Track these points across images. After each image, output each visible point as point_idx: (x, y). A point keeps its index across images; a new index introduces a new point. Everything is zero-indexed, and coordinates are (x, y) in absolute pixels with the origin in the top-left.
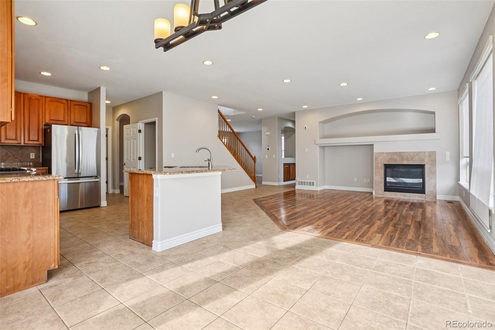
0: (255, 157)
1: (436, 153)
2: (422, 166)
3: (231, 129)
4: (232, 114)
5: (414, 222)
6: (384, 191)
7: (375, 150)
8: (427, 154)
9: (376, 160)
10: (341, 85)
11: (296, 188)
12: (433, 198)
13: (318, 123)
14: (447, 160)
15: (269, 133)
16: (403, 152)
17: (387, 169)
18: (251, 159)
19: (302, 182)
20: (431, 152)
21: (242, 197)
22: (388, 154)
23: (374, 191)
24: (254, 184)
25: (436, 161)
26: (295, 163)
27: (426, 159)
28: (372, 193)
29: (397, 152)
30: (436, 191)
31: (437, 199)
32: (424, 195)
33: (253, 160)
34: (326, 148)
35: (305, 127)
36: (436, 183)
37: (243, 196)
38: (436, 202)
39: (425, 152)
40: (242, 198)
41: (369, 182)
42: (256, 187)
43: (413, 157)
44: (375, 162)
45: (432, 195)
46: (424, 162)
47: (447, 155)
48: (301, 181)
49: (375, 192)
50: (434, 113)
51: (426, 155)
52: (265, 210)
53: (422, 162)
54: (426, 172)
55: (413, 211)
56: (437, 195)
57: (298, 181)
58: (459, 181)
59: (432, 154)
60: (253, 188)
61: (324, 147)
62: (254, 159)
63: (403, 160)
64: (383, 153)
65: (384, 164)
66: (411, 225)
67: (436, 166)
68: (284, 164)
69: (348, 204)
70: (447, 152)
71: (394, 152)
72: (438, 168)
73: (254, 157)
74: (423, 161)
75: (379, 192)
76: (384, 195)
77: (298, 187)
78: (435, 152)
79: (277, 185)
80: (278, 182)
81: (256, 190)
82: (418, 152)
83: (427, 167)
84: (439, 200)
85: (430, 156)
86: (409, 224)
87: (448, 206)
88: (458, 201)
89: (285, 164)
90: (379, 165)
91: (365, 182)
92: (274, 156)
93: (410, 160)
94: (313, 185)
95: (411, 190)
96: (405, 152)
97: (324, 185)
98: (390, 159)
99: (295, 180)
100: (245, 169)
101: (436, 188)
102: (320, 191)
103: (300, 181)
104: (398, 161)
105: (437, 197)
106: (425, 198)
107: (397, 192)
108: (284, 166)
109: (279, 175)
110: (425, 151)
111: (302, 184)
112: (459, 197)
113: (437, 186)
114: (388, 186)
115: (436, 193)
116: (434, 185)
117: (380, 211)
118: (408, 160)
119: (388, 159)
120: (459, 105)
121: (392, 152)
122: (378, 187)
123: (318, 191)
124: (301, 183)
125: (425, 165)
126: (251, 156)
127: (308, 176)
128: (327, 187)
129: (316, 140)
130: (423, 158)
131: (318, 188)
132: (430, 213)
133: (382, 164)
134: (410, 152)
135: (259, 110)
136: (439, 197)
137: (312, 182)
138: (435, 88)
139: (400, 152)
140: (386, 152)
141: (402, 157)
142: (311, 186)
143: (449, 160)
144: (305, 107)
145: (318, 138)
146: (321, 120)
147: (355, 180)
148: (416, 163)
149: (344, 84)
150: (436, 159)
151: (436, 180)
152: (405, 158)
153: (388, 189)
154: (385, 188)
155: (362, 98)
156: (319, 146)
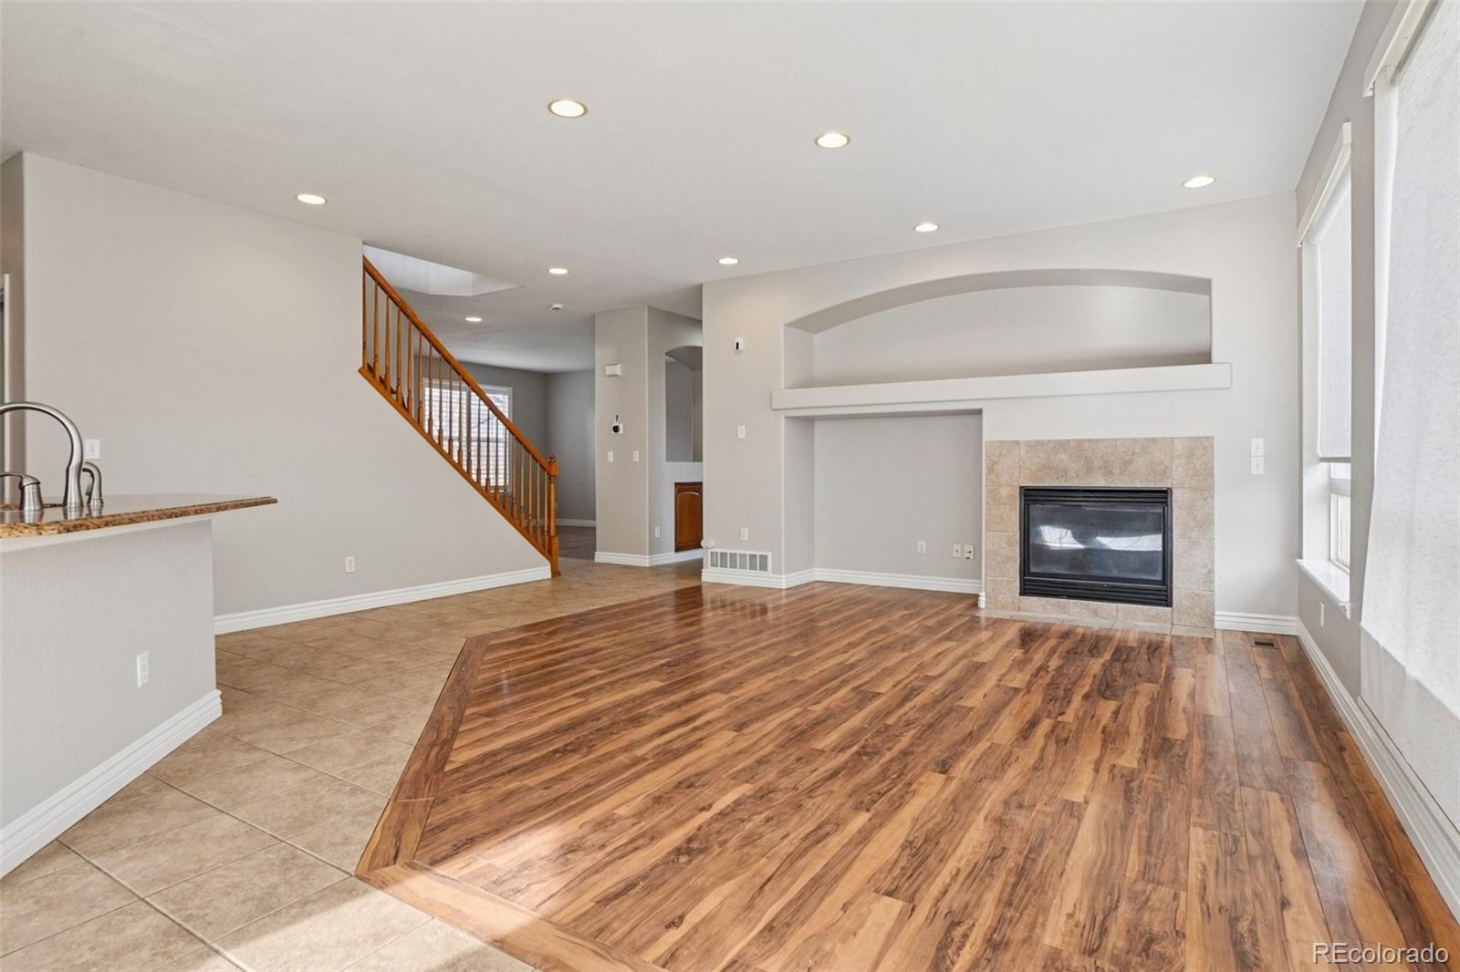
0: (552, 458)
1: (1212, 446)
2: (1161, 497)
3: (434, 344)
4: (469, 293)
5: (1104, 775)
6: (1021, 594)
7: (989, 435)
8: (1179, 448)
9: (991, 469)
10: (822, 142)
11: (703, 579)
12: (1202, 625)
13: (782, 327)
14: (1254, 472)
15: (618, 370)
16: (1090, 440)
17: (1031, 507)
18: (535, 464)
19: (724, 555)
20: (1196, 439)
22: (1035, 446)
23: (983, 594)
24: (548, 563)
25: (1213, 476)
26: (701, 484)
27: (1177, 467)
28: (976, 597)
29: (1069, 441)
30: (1213, 596)
31: (1216, 627)
32: (1170, 609)
33: (544, 469)
34: (818, 427)
35: (737, 344)
36: (1213, 562)
38: (1211, 639)
39: (1172, 439)
41: (971, 556)
42: (555, 573)
43: (1128, 458)
44: (987, 479)
45: (1197, 611)
46: (1170, 480)
47: (1253, 453)
48: (723, 551)
49: (986, 596)
50: (1203, 286)
51: (1177, 453)
53: (1160, 481)
55: (1115, 697)
56: (1216, 613)
57: (712, 553)
58: (1301, 557)
59: (1200, 449)
61: (810, 421)
62: (549, 468)
63: (1090, 470)
64: (1017, 443)
65: (1021, 488)
66: (1087, 802)
67: (1212, 497)
68: (676, 484)
69: (853, 660)
70: (1254, 442)
71: (1060, 442)
72: (1223, 504)
73: (548, 460)
74: (1164, 474)
75: (1001, 596)
76: (1019, 609)
77: (710, 575)
78: (1207, 438)
79: (647, 565)
80: (650, 554)
82: (1148, 439)
83: (1181, 499)
84: (1223, 631)
85: (1191, 455)
86: (1077, 797)
87: (1258, 668)
88: (1295, 636)
89: (677, 487)
90: (1004, 492)
91: (955, 555)
92: (636, 456)
93: (1117, 471)
94: (764, 567)
95: (1120, 590)
96: (1098, 441)
97: (810, 564)
98: (1043, 466)
99: (701, 547)
100: (504, 507)
101: (1212, 582)
102: (787, 589)
103: (719, 551)
104: (1074, 475)
105: (1216, 618)
106: (1173, 624)
107: (1070, 597)
108: (676, 491)
109: (657, 529)
110: (1174, 435)
111: (724, 565)
112: (1296, 618)
113: (1216, 576)
114: (1035, 574)
115: (1213, 604)
116: (1204, 571)
117: (969, 703)
119: (1033, 468)
120: (1300, 250)
121: (1049, 441)
122: (999, 579)
123: (781, 589)
124: (724, 560)
125: (1174, 491)
126: (535, 457)
127: (745, 535)
128: (820, 574)
129: (774, 393)
130: (1166, 464)
131: (779, 580)
132: (1185, 710)
133: (1011, 485)
134: (1116, 440)
135: (554, 271)
136: (1223, 620)
137: (758, 557)
138: (1211, 180)
139: (1080, 440)
140: (1030, 442)
141: (1086, 458)
142: (758, 572)
143: (1261, 471)
144: (728, 261)
145: (783, 387)
146: (794, 318)
147: (919, 547)
148: (1138, 485)
149: (833, 140)
150: (1213, 469)
151: (1213, 549)
152: (1096, 463)
153: (1031, 586)
154: (1025, 581)
155: (934, 224)
156: (788, 418)
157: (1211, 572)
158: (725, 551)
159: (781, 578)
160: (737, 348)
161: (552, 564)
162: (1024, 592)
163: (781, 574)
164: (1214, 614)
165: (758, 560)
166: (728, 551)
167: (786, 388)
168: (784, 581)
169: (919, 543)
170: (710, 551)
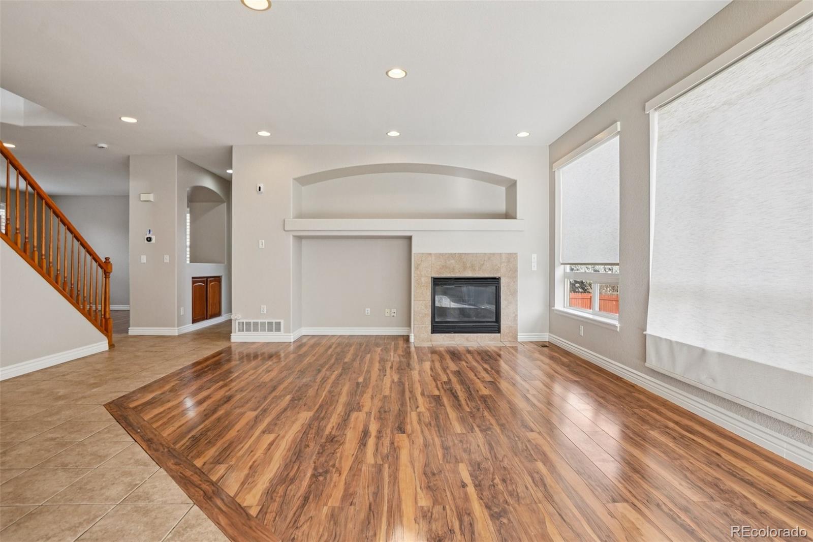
0: (107, 259)
1: (517, 257)
2: (496, 281)
6: (432, 333)
7: (416, 249)
8: (504, 258)
9: (417, 268)
10: (391, 74)
11: (232, 340)
12: (513, 340)
13: (291, 180)
14: (533, 269)
15: (151, 197)
16: (466, 253)
17: (437, 287)
18: (95, 264)
19: (248, 324)
20: (510, 254)
21: (59, 398)
22: (439, 256)
23: (412, 335)
24: (105, 338)
25: (517, 271)
27: (503, 267)
28: (408, 337)
29: (455, 254)
30: (517, 326)
31: (519, 341)
32: (499, 334)
33: (102, 268)
34: (304, 242)
35: (260, 188)
36: (517, 311)
37: (62, 392)
38: (516, 346)
39: (501, 254)
40: (61, 403)
41: (395, 315)
42: (111, 346)
43: (482, 263)
44: (415, 273)
45: (511, 334)
46: (499, 274)
47: (533, 260)
48: (248, 321)
49: (414, 336)
50: (515, 183)
51: (503, 261)
52: (170, 464)
53: (496, 274)
54: (503, 291)
56: (519, 334)
57: (239, 323)
58: (554, 307)
59: (512, 259)
60: (102, 353)
61: (300, 239)
62: (105, 266)
63: (465, 268)
64: (430, 254)
65: (432, 277)
67: (517, 281)
68: (193, 278)
70: (533, 256)
71: (451, 254)
72: (521, 284)
73: (104, 260)
74: (498, 270)
75: (422, 335)
76: (431, 341)
77: (237, 336)
78: (515, 253)
79: (177, 335)
80: (178, 326)
81: (111, 359)
82: (491, 254)
83: (504, 282)
84: (522, 342)
85: (508, 261)
88: (549, 341)
89: (195, 280)
90: (424, 280)
91: (386, 315)
92: (167, 259)
93: (477, 269)
94: (278, 330)
95: (478, 327)
96: (468, 254)
97: (300, 325)
98: (443, 266)
100: (71, 296)
101: (517, 320)
102: (293, 342)
103: (245, 321)
104: (458, 271)
105: (518, 337)
106: (501, 341)
107: (455, 332)
108: (194, 283)
109: (182, 309)
110: (501, 252)
111: (248, 330)
112: (548, 334)
113: (518, 317)
114: (438, 322)
115: (517, 330)
116: (514, 315)
118: (473, 268)
119: (438, 267)
120: (554, 172)
121: (446, 254)
122: (421, 326)
123: (290, 342)
124: (247, 327)
125: (501, 278)
126: (95, 258)
127: (264, 309)
129: (286, 220)
130: (498, 265)
131: (288, 336)
133: (427, 277)
134: (477, 253)
135: (125, 119)
136: (522, 337)
137: (274, 323)
138: (528, 134)
139: (460, 253)
140: (436, 254)
141: (463, 262)
142: (274, 333)
143: (536, 269)
144: (264, 134)
145: (291, 217)
146: (299, 175)
147: (366, 312)
148: (487, 275)
149: (397, 73)
150: (517, 268)
151: (517, 305)
152: (468, 265)
153: (437, 328)
154: (434, 326)
155: (398, 132)
156: (294, 236)
157: (517, 315)
158: (250, 321)
159: (290, 336)
160: (260, 190)
161: (109, 340)
162: (433, 332)
163: (290, 333)
164: (517, 335)
165: (274, 325)
166: (252, 321)
167: (293, 218)
168: (292, 337)
169: (366, 309)
170: (237, 322)
